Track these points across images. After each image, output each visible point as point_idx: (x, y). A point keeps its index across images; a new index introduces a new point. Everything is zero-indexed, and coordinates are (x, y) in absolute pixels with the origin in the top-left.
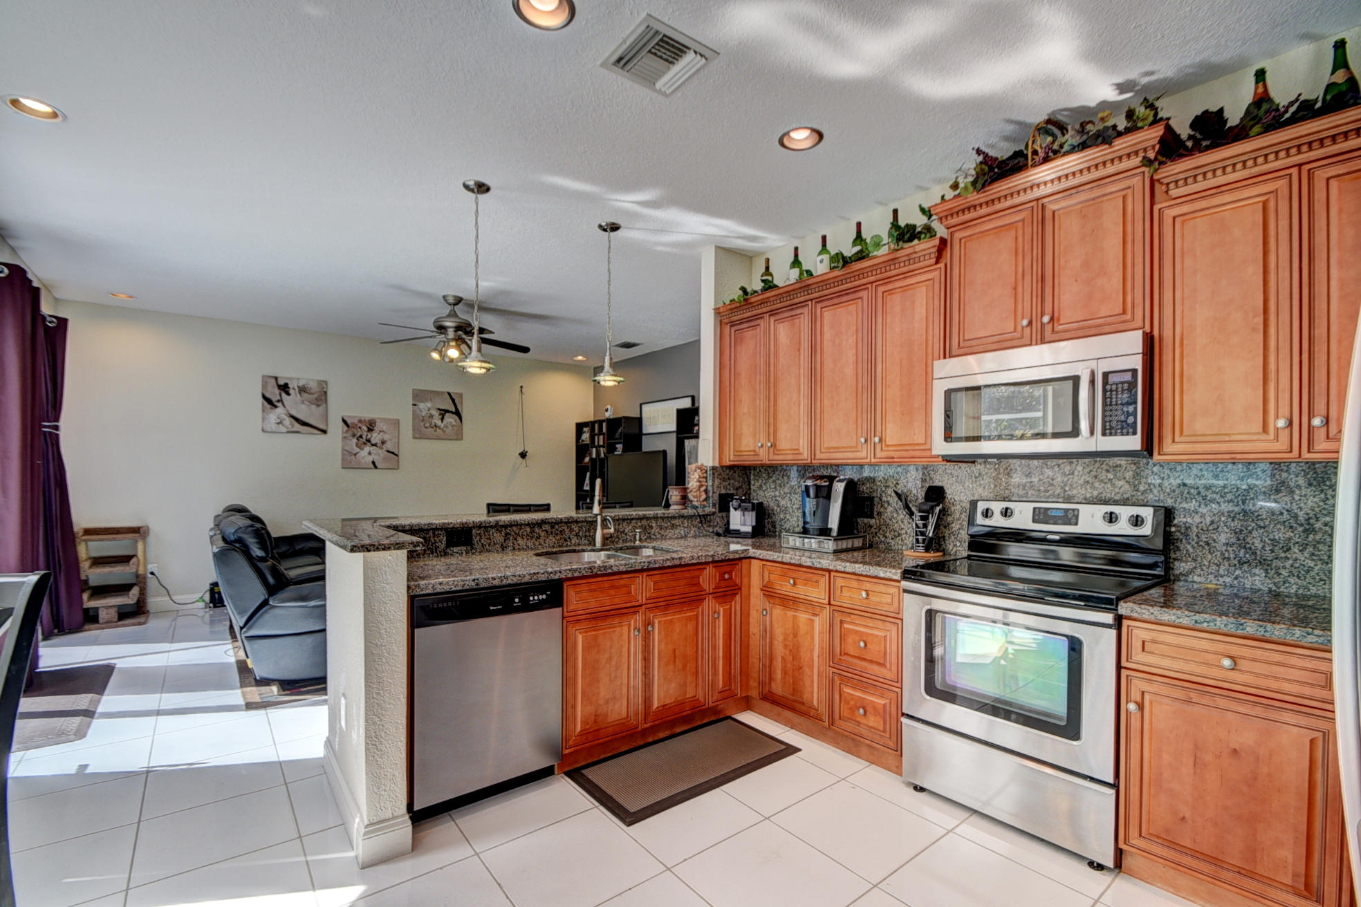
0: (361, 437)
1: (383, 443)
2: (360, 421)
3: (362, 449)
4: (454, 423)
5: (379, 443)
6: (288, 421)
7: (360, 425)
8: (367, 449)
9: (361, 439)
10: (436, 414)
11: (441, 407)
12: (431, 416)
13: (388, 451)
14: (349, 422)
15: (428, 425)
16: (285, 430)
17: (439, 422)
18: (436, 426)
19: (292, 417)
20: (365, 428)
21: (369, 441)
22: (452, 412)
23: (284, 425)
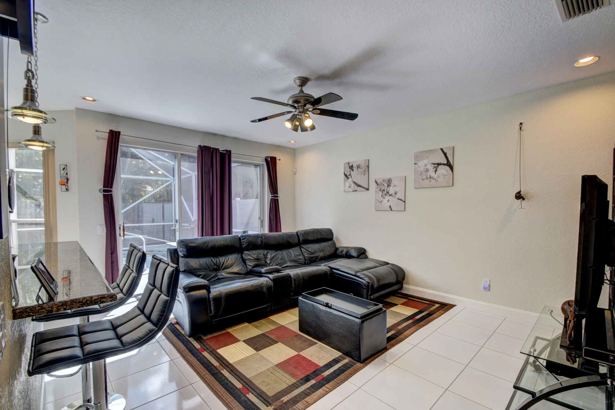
0: (384, 190)
1: (396, 193)
2: (384, 181)
3: (384, 198)
4: (446, 173)
5: (393, 193)
6: (353, 185)
7: (384, 183)
8: (387, 198)
9: (384, 192)
10: (431, 168)
11: (435, 162)
12: (427, 170)
13: (399, 199)
14: (378, 182)
15: (424, 177)
16: (352, 190)
17: (432, 174)
18: (430, 178)
19: (354, 182)
20: (386, 185)
21: (388, 193)
22: (444, 164)
23: (351, 188)
